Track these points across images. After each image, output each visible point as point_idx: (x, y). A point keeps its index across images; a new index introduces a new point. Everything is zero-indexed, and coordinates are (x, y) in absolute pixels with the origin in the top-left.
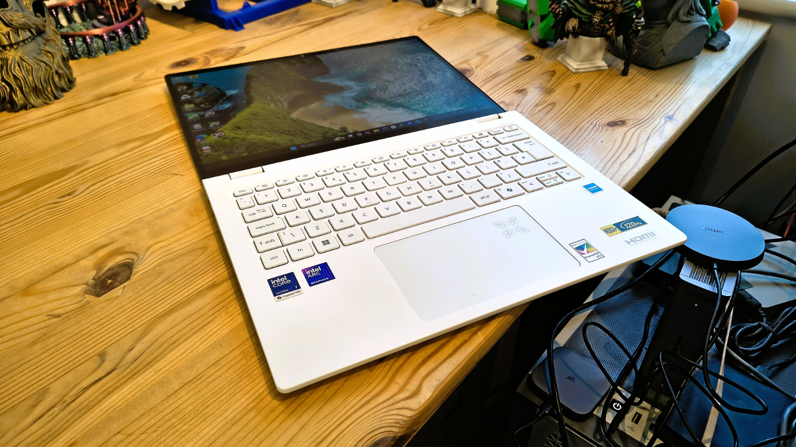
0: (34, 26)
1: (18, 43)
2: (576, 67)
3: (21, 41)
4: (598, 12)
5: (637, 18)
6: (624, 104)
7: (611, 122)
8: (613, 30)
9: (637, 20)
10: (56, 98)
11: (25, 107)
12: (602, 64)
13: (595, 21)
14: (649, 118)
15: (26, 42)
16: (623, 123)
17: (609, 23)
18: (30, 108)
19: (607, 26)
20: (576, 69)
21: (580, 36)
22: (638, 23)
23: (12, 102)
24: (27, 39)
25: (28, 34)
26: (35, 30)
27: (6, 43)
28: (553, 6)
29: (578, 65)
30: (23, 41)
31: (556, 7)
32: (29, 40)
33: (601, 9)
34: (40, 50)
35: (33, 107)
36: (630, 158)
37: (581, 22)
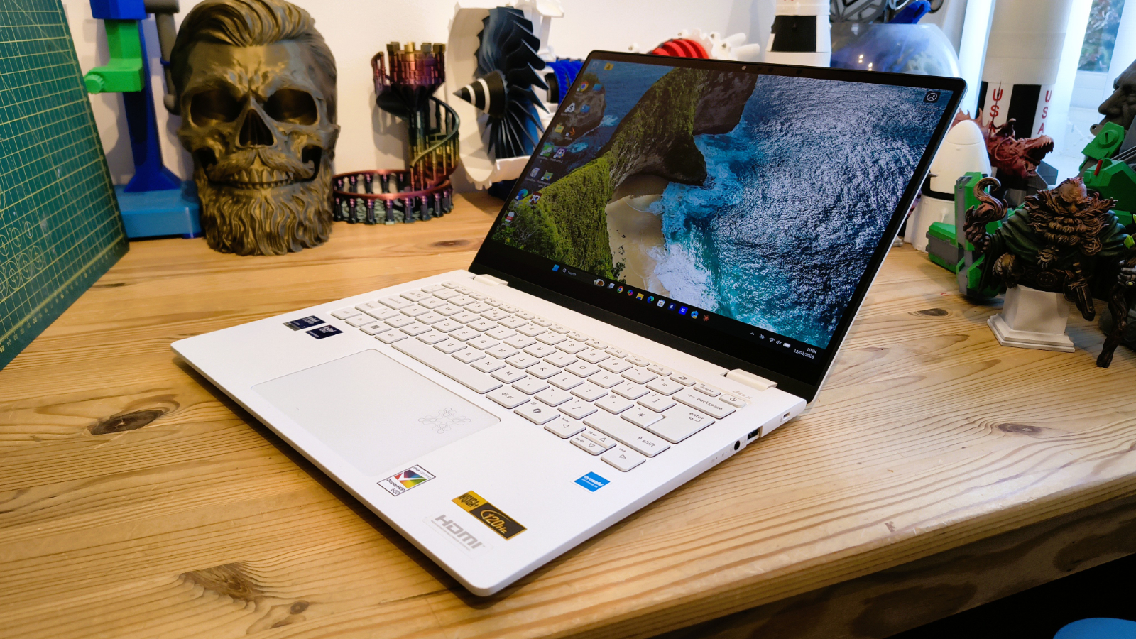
0: (293, 170)
1: (269, 184)
2: (1006, 335)
3: (273, 182)
4: (1049, 247)
5: (1125, 265)
6: (1062, 406)
7: (1009, 424)
8: (1082, 282)
9: (1124, 269)
10: (290, 251)
11: (252, 253)
12: (1065, 341)
13: (1042, 261)
14: (1098, 436)
15: (279, 184)
16: (1034, 430)
17: (1073, 269)
18: (259, 255)
19: (1069, 274)
20: (1006, 339)
21: (1019, 286)
22: (1126, 273)
23: (241, 244)
24: (281, 182)
25: (284, 177)
26: (294, 174)
27: (257, 180)
28: (969, 230)
29: (1011, 333)
30: (276, 183)
31: (974, 232)
32: (284, 183)
33: (1054, 242)
34: (293, 196)
35: (262, 254)
36: (997, 485)
37: (1019, 261)
